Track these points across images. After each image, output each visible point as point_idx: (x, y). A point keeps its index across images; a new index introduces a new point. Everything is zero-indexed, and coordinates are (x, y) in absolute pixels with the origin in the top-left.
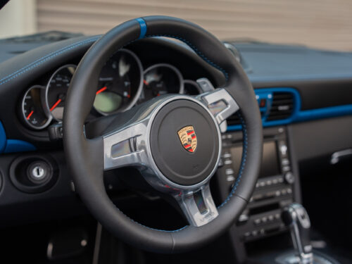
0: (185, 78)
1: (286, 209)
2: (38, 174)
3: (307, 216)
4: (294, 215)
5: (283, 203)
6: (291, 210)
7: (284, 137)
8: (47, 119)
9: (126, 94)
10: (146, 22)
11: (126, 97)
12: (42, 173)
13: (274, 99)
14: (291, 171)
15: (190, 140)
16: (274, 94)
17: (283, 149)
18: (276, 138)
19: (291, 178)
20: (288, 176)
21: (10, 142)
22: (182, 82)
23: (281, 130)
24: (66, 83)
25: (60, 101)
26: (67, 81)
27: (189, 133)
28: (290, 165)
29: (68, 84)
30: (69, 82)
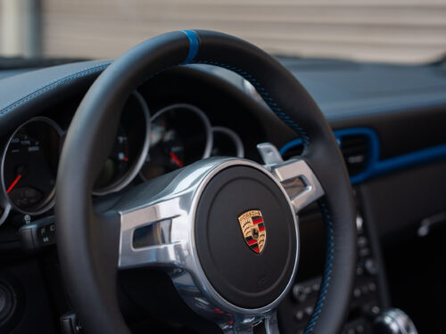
0: (213, 124)
1: (379, 319)
3: (412, 327)
4: (394, 327)
5: (366, 308)
6: (388, 320)
9: (121, 156)
11: (123, 161)
13: (343, 147)
15: (255, 233)
16: (343, 139)
17: (359, 222)
19: (372, 267)
20: (369, 264)
22: (211, 130)
24: (28, 146)
25: (19, 177)
26: (28, 142)
27: (255, 220)
28: (369, 246)
29: (31, 149)
30: (33, 145)
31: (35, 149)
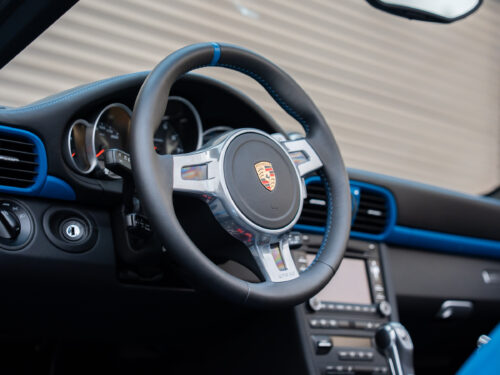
2: (73, 234)
4: (392, 335)
6: (388, 328)
7: (375, 255)
8: (89, 166)
10: (220, 46)
12: (78, 231)
13: (361, 198)
14: (387, 299)
15: (268, 177)
16: (362, 190)
17: (375, 271)
18: (365, 255)
19: (386, 308)
20: (383, 306)
21: (51, 179)
23: (372, 246)
24: (110, 134)
25: (103, 151)
26: (111, 132)
27: (267, 168)
28: (385, 293)
29: (113, 136)
30: (114, 134)
31: (116, 137)
